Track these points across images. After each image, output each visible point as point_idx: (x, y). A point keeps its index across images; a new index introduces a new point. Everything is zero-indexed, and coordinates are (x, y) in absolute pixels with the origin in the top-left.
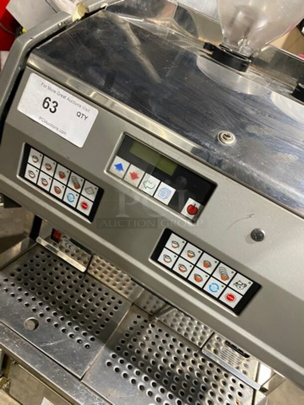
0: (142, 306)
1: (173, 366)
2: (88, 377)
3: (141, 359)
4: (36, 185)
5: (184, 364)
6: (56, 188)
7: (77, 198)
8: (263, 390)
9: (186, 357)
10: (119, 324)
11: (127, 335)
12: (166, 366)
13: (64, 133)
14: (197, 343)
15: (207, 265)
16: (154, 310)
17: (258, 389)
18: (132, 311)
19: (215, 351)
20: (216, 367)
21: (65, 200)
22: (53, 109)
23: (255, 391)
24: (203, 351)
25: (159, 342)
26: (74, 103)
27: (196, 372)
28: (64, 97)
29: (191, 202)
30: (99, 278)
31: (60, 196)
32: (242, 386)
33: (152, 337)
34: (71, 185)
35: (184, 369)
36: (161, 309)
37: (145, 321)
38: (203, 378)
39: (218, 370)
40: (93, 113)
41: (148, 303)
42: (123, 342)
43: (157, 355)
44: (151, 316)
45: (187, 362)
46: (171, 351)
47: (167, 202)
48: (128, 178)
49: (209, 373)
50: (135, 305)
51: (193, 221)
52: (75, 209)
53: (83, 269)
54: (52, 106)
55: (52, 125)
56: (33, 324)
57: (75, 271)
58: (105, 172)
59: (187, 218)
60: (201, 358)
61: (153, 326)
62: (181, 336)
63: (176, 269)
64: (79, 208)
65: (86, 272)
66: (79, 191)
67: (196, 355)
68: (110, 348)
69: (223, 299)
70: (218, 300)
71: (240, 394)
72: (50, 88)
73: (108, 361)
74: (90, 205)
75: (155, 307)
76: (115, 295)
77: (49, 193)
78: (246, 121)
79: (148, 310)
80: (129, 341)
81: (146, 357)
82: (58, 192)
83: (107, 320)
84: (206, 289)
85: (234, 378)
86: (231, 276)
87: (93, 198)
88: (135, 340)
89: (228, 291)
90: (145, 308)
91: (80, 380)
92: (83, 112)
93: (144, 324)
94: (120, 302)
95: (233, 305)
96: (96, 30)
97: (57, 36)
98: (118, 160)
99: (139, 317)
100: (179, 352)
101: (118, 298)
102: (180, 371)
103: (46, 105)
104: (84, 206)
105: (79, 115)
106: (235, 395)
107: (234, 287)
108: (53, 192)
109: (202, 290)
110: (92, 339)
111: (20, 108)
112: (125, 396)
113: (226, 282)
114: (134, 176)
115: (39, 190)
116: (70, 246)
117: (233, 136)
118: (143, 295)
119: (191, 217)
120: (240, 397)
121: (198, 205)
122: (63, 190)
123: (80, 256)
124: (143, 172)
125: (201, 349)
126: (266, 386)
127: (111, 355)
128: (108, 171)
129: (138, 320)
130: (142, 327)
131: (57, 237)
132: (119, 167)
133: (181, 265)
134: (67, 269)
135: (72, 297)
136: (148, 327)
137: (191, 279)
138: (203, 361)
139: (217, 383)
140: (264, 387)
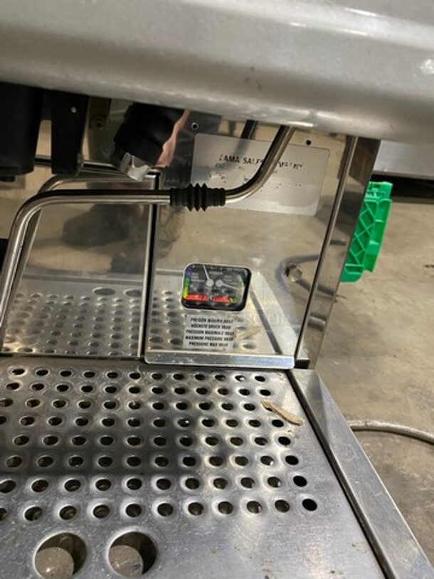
5: (113, 406)
8: (301, 365)
9: (113, 390)
17: (291, 366)
20: (191, 374)
23: (288, 373)
24: (147, 360)
27: (149, 406)
32: (260, 379)
38: (173, 406)
39: (200, 377)
49: (182, 391)
60: (148, 375)
67: (135, 376)
71: (265, 393)
85: (238, 374)
100: (88, 389)
102: (109, 422)
106: (258, 399)
120: (269, 397)
126: (303, 356)
138: (157, 377)
139: (209, 398)
140: (300, 358)
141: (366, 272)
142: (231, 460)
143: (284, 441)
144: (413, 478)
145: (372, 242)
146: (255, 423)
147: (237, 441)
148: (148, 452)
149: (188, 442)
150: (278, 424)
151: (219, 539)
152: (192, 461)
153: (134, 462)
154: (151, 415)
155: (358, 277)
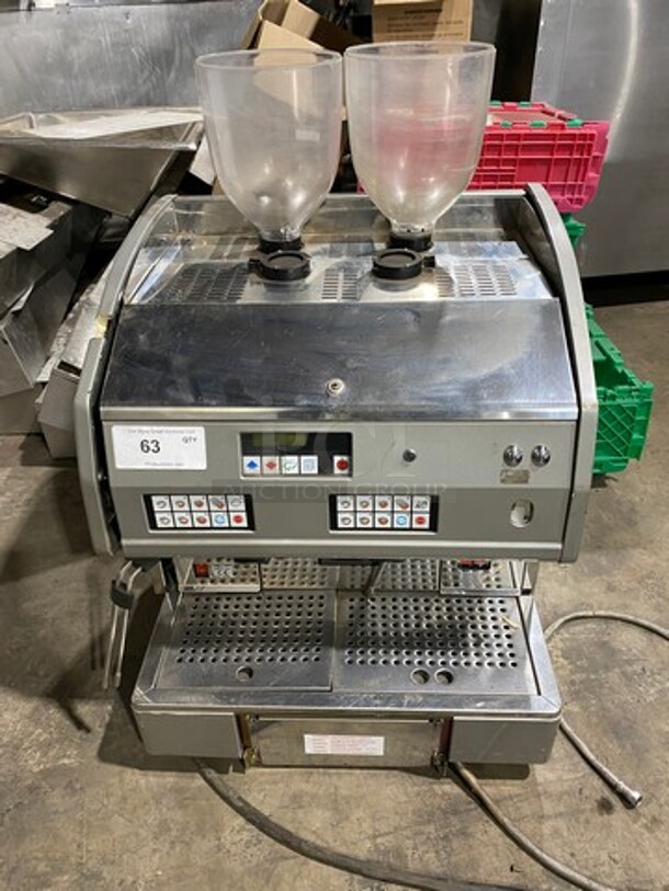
0: (348, 586)
1: (418, 625)
2: (336, 684)
3: (379, 638)
4: (175, 528)
5: (428, 617)
6: (199, 520)
7: (226, 517)
8: (526, 592)
9: (427, 609)
10: (335, 619)
11: (351, 625)
12: (409, 629)
13: (180, 465)
14: (431, 588)
15: (384, 505)
16: (364, 583)
17: (519, 594)
18: (341, 599)
19: (456, 585)
20: (464, 600)
21: (215, 525)
22: (156, 449)
23: (517, 598)
24: (442, 592)
25: (389, 611)
26: (174, 432)
27: (445, 617)
28: (161, 432)
29: (337, 459)
30: (280, 587)
31: (208, 524)
32: (501, 602)
33: (378, 612)
34: (213, 507)
35: (431, 621)
36: (370, 576)
37: (362, 600)
38: (456, 618)
39: (469, 602)
40: (199, 432)
41: (353, 580)
42: (351, 634)
43: (395, 625)
44: (364, 590)
45: (430, 613)
46: (408, 621)
47: (315, 471)
48: (267, 470)
49: (460, 609)
50: (341, 590)
51: (350, 475)
52: (230, 528)
53: (255, 587)
54: (152, 446)
55: (163, 464)
56: (246, 675)
57: (249, 595)
58: (242, 478)
59: (343, 475)
60: (443, 601)
61: (373, 600)
62: (410, 591)
63: (359, 525)
64: (234, 524)
65: (262, 590)
66: (225, 509)
67: (437, 601)
68: (342, 647)
69: (415, 525)
70: (411, 529)
71: (503, 610)
72: (140, 431)
73: (347, 660)
74: (244, 515)
75: (363, 579)
76: (312, 593)
77: (194, 528)
78: (343, 357)
79: (357, 586)
80: (355, 630)
81: (384, 634)
82: (204, 521)
83: (320, 623)
84: (396, 526)
85: (489, 599)
86: (409, 502)
87: (243, 507)
88: (362, 625)
89: (415, 516)
90: (352, 586)
91: (331, 691)
92: (188, 435)
93: (363, 603)
94: (322, 597)
95: (426, 525)
96: (138, 340)
97: (108, 372)
98: (247, 459)
99: (352, 600)
100: (416, 608)
101: (316, 595)
102: (428, 626)
103: (145, 449)
104: (238, 519)
105: (186, 440)
106: (498, 614)
107: (418, 510)
108: (197, 525)
109: (392, 529)
110: (318, 650)
111: (119, 466)
112: (384, 679)
113: (409, 509)
114: (271, 465)
115: (182, 532)
116: (225, 573)
117: (339, 381)
118: (342, 574)
119: (346, 472)
120: (504, 613)
121: (345, 458)
122: (207, 518)
123: (242, 577)
124: (278, 458)
125: (439, 592)
126: (527, 586)
127: (346, 653)
128: (245, 476)
129: (353, 603)
130: (362, 608)
131: (202, 571)
132: (252, 465)
133: (362, 519)
134: (238, 599)
135: (266, 624)
136: (368, 604)
137: (378, 525)
138: (448, 601)
139: (473, 614)
140: (525, 587)
141: (632, 461)
142: (482, 645)
143: (508, 636)
144: (621, 651)
145: (635, 436)
146: (495, 627)
147: (486, 636)
148: (446, 640)
149: (464, 636)
150: (506, 627)
151: (475, 674)
152: (466, 645)
153: (441, 644)
154: (446, 623)
155: (624, 467)
